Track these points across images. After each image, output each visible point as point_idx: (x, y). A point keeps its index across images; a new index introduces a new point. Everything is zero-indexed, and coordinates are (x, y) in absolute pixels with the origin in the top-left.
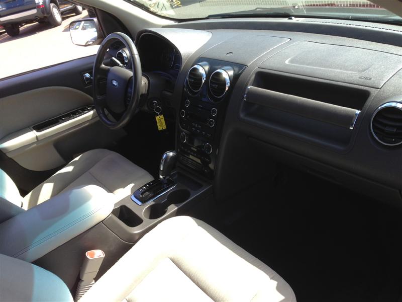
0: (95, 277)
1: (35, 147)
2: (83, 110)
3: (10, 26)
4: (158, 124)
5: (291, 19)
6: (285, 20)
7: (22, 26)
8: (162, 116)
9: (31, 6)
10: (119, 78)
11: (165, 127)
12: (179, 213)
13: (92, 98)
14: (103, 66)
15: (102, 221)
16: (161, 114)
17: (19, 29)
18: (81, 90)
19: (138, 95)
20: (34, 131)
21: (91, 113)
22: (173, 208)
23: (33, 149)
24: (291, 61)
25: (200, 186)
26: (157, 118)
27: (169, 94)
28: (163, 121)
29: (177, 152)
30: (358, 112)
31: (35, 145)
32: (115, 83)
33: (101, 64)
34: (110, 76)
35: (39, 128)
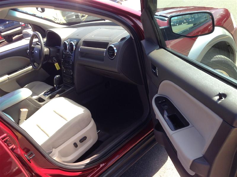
0: (25, 119)
1: (8, 82)
2: (28, 66)
3: (7, 37)
4: (56, 67)
5: (105, 21)
6: (103, 21)
7: (14, 36)
8: (57, 63)
9: (19, 25)
10: (37, 49)
11: (60, 68)
12: (60, 96)
13: (29, 59)
14: (33, 46)
15: (26, 99)
16: (56, 62)
17: (12, 39)
18: (26, 57)
19: (43, 55)
20: (7, 75)
21: (31, 67)
22: (58, 95)
23: (7, 82)
24: (94, 36)
25: (70, 87)
26: (55, 64)
27: (58, 54)
28: (58, 65)
29: (60, 75)
30: (106, 49)
31: (8, 81)
32: (36, 51)
33: (32, 45)
34: (35, 49)
35: (9, 74)
